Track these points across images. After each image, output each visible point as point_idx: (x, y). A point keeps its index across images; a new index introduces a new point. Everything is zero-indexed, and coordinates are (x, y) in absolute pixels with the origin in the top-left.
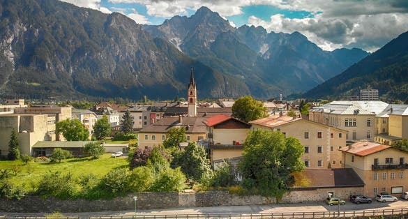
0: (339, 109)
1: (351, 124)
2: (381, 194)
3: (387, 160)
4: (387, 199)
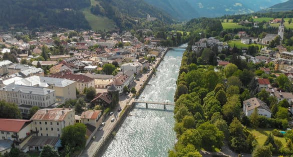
1: (48, 98)
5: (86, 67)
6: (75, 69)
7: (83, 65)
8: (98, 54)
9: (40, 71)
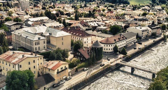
0: (30, 36)
1: (37, 44)
2: (61, 81)
3: (61, 69)
4: (62, 82)
5: (98, 27)
6: (87, 28)
7: (96, 25)
8: (117, 19)
9: (60, 26)
